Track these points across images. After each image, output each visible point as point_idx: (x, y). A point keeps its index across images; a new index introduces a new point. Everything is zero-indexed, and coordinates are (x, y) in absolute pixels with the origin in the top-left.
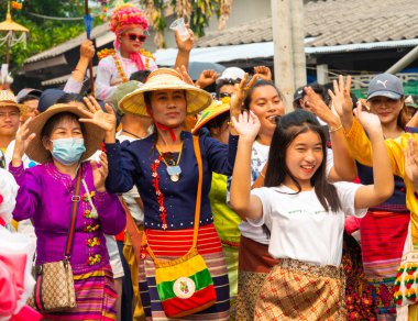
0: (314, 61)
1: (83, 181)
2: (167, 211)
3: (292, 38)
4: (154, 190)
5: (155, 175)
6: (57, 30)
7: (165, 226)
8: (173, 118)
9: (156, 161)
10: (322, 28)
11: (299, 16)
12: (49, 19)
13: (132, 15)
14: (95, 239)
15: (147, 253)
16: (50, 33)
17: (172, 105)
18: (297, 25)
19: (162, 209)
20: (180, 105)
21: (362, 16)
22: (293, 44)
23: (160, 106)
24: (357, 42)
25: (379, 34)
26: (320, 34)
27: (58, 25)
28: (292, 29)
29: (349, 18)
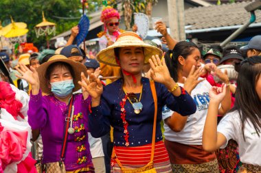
0: (191, 37)
1: (73, 107)
2: (129, 133)
3: (179, 26)
4: (122, 121)
5: (123, 110)
6: (66, 24)
7: (127, 144)
8: (134, 67)
9: (124, 100)
10: (196, 21)
11: (182, 15)
12: (62, 19)
13: (109, 13)
14: (82, 146)
15: (115, 162)
16: (63, 25)
17: (135, 58)
18: (182, 19)
19: (126, 131)
20: (140, 58)
21: (215, 14)
22: (179, 28)
23: (126, 59)
24: (213, 27)
25: (224, 23)
26: (194, 24)
27: (66, 21)
28: (179, 21)
29: (209, 15)
